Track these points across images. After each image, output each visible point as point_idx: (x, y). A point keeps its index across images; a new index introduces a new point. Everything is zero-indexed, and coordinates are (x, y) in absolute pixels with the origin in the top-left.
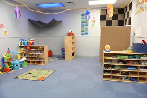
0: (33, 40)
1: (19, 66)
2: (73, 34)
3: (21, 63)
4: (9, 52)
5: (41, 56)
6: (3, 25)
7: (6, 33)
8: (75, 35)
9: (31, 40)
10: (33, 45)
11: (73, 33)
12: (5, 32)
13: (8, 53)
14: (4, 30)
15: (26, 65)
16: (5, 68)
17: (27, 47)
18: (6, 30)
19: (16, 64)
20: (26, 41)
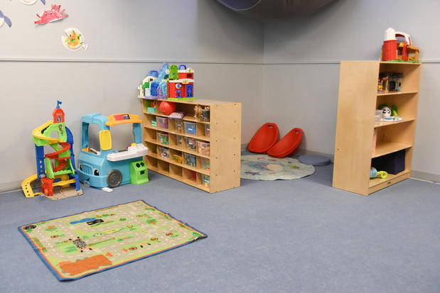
0: (190, 76)
1: (103, 177)
2: (414, 51)
3: (120, 168)
4: (59, 115)
5: (200, 150)
6: (61, 9)
7: (75, 44)
8: (423, 58)
9: (181, 76)
10: (191, 95)
11: (412, 47)
12: (73, 39)
13: (55, 122)
14: (69, 31)
15: (139, 179)
16: (46, 177)
17: (161, 101)
18: (78, 32)
19: (94, 166)
20: (166, 77)
